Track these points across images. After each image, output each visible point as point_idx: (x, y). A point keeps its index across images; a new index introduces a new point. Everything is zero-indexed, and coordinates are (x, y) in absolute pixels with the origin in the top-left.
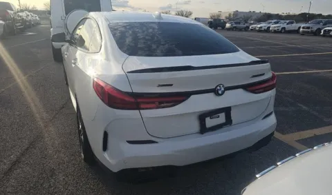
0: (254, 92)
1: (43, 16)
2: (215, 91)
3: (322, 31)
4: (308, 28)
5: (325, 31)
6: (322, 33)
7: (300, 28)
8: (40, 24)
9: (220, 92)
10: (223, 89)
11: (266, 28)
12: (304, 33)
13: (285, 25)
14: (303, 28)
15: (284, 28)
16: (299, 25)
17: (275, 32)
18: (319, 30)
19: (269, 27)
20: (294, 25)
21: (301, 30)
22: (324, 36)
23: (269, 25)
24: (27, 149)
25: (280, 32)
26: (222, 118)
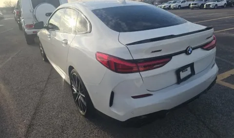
0: (207, 49)
1: (5, 11)
2: (187, 52)
3: (205, 5)
4: (196, 4)
5: (207, 5)
6: (205, 7)
7: (190, 4)
8: (3, 18)
9: (190, 52)
10: (191, 50)
11: (168, 6)
12: (193, 8)
13: (180, 4)
14: (193, 4)
15: (180, 6)
16: (189, 3)
17: (175, 9)
18: (203, 5)
19: (170, 6)
20: (186, 3)
21: (191, 6)
22: (206, 9)
23: (169, 5)
24: (35, 114)
25: (178, 9)
26: (188, 71)
